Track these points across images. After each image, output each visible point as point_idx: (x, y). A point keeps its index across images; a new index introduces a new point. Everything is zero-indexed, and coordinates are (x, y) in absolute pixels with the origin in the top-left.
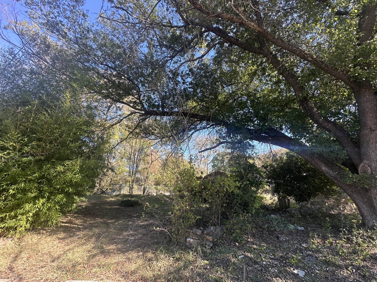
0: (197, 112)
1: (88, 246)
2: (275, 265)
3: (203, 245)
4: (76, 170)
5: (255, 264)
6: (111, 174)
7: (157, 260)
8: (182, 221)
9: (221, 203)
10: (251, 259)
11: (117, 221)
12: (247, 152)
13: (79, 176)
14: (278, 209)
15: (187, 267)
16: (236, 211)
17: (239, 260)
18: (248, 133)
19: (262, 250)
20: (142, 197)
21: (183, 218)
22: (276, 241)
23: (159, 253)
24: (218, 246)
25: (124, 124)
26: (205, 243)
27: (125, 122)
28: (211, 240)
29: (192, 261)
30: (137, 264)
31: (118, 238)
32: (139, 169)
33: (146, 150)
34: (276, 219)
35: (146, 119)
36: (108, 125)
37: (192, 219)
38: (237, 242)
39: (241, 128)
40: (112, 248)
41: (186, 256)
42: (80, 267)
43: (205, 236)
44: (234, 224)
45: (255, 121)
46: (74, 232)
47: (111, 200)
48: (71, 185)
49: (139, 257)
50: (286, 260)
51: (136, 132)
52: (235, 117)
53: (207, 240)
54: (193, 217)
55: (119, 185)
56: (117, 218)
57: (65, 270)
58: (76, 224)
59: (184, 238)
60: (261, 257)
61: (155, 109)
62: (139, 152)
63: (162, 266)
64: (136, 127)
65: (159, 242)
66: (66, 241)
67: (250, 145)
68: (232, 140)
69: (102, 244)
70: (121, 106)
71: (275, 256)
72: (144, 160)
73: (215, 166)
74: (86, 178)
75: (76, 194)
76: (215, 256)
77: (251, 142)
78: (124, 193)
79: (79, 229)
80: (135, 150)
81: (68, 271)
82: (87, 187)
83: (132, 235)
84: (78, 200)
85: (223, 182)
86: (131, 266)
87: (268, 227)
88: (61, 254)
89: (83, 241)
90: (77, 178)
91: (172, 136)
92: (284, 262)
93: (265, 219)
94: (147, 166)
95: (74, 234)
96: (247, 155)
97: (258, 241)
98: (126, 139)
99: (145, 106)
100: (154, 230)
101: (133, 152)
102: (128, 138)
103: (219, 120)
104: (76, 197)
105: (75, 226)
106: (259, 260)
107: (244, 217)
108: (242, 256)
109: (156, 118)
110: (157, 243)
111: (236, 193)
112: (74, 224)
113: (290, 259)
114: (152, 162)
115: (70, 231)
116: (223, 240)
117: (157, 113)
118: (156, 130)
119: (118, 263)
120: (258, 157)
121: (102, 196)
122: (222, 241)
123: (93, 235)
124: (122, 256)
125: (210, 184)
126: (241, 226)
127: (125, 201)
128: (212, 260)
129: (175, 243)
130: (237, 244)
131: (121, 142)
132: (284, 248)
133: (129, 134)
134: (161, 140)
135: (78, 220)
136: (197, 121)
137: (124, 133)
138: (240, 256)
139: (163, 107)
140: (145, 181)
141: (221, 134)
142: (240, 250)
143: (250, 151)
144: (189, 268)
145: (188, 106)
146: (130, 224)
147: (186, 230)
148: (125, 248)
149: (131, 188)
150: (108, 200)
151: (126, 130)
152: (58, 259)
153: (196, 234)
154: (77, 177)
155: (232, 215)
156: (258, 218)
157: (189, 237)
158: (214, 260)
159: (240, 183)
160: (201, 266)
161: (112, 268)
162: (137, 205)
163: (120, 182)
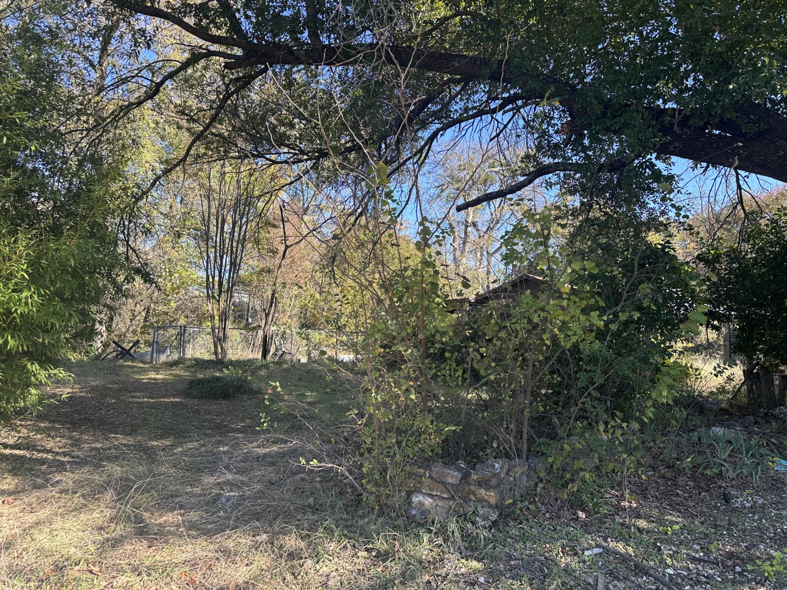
0: (452, 44)
1: (95, 515)
2: (706, 577)
3: (465, 515)
4: (19, 276)
5: (636, 574)
6: (145, 293)
7: (317, 557)
8: (394, 441)
9: (531, 383)
10: (624, 559)
11: (180, 444)
12: (643, 205)
13: (31, 297)
14: (740, 408)
15: (413, 578)
16: (585, 411)
17: (584, 562)
18: (653, 126)
19: (666, 534)
20: (260, 368)
21: (399, 431)
22: (718, 509)
23: (321, 537)
24: (515, 520)
25: (171, 102)
26: (472, 509)
27: (172, 93)
28: (493, 501)
29: (429, 562)
30: (254, 566)
31: (187, 493)
32: (241, 272)
33: (261, 205)
34: (730, 442)
35: (253, 78)
36: (111, 108)
37: (430, 434)
38: (583, 510)
39: (626, 105)
40: (171, 520)
41: (409, 546)
42: (79, 571)
43: (473, 488)
44: (575, 455)
45: (687, 75)
46: (43, 473)
47: (154, 379)
48: (9, 327)
49: (258, 547)
50: (744, 564)
51: (220, 135)
52: (605, 61)
53: (481, 500)
54: (432, 428)
55: (175, 327)
56: (180, 435)
57: (34, 578)
58: (48, 452)
59: (403, 494)
60: (661, 555)
61: (285, 37)
62: (235, 212)
63: (334, 574)
64: (217, 115)
65: (321, 505)
66: (26, 500)
67: (657, 175)
68: (587, 157)
69: (137, 508)
70: (150, 28)
71: (707, 552)
72: (257, 242)
73: (516, 258)
74: (60, 306)
75: (31, 356)
76: (506, 550)
77: (660, 165)
78: (198, 355)
79: (61, 467)
80: (222, 205)
81: (42, 581)
82: (67, 336)
83: (232, 485)
84: (42, 375)
85: (543, 314)
86: (236, 570)
87: (695, 467)
88: (14, 536)
89: (77, 500)
90: (26, 304)
91: (356, 148)
92: (738, 569)
93: (688, 440)
94: (270, 263)
95: (47, 480)
96: (644, 217)
97: (656, 507)
98: (184, 159)
99: (246, 26)
100: (301, 470)
101: (213, 210)
102: (189, 159)
103: (538, 76)
104: (35, 367)
105: (45, 456)
106: (652, 563)
107: (611, 431)
108: (597, 551)
109: (288, 74)
110: (315, 509)
111: (587, 352)
112: (43, 451)
113: (759, 562)
114: (287, 247)
115: (32, 470)
116: (535, 502)
117: (291, 52)
118: (292, 126)
119: (193, 564)
120: (683, 224)
121: (122, 366)
122: (532, 507)
123: (108, 483)
124: (205, 543)
125: (493, 321)
126: (600, 461)
127: (200, 382)
128: (494, 558)
129: (373, 509)
130: (582, 515)
131: (166, 172)
132: (744, 531)
133: (194, 142)
134: (315, 167)
135: (53, 438)
136: (450, 81)
137: (176, 141)
138: (588, 549)
139: (314, 26)
140: (267, 315)
141: (544, 133)
142: (590, 533)
143: (654, 202)
144: (418, 581)
145: (414, 22)
146: (224, 452)
147: (407, 468)
148: (213, 522)
149: (220, 340)
150: (145, 377)
151: (180, 127)
152: (7, 548)
153: (443, 483)
154: (26, 298)
155: (568, 424)
156: (663, 435)
157: (421, 492)
158: (500, 560)
159: (605, 318)
160: (456, 575)
161: (175, 577)
162: (244, 392)
163: (178, 319)
